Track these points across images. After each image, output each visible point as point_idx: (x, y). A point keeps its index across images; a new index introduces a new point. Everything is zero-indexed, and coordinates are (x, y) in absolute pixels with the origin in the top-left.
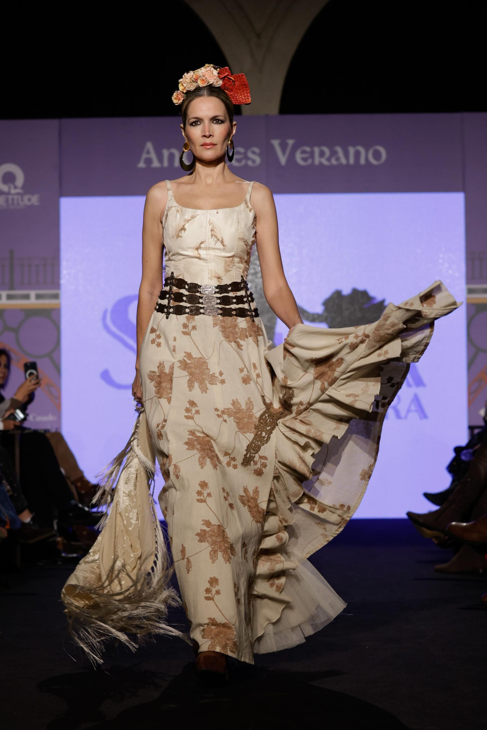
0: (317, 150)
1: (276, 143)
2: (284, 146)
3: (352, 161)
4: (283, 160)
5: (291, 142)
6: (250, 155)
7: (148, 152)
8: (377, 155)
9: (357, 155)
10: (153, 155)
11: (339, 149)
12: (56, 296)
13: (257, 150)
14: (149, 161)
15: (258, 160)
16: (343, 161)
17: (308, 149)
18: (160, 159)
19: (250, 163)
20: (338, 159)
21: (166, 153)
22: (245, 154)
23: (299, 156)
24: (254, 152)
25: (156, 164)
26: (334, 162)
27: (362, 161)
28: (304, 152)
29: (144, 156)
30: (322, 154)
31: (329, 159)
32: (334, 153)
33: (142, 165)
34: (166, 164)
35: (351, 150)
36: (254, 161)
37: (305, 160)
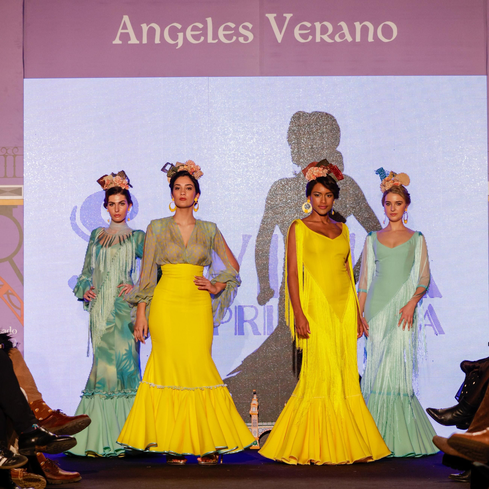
0: (318, 25)
1: (271, 17)
2: (280, 21)
3: (358, 39)
4: (279, 37)
5: (288, 16)
6: (241, 30)
7: (125, 27)
8: (387, 32)
9: (365, 30)
10: (130, 30)
11: (343, 24)
12: (19, 192)
13: (250, 26)
14: (125, 37)
15: (251, 37)
16: (349, 38)
17: (308, 25)
18: (139, 35)
19: (241, 40)
20: (342, 36)
21: (145, 27)
22: (236, 29)
23: (297, 32)
24: (245, 28)
25: (134, 40)
26: (337, 39)
27: (370, 39)
28: (303, 28)
29: (120, 31)
30: (324, 30)
31: (332, 36)
32: (337, 29)
33: (117, 41)
34: (145, 41)
35: (358, 26)
36: (246, 38)
37: (303, 36)
